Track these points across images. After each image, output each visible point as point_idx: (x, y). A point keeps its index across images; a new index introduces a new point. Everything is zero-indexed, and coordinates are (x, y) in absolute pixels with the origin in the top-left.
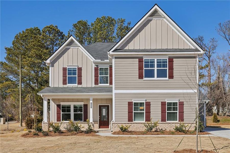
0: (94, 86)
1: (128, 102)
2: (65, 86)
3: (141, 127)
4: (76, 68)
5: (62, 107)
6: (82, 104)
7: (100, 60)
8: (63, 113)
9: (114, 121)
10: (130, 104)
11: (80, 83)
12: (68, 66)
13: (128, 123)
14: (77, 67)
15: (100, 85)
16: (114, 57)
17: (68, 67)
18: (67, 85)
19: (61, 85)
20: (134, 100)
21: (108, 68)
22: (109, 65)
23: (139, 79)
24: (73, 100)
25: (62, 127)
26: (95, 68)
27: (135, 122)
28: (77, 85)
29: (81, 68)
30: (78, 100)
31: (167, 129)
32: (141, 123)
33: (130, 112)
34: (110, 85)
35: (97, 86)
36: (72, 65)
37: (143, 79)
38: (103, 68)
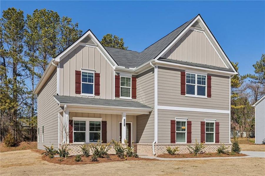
0: (114, 98)
1: (171, 120)
2: (78, 95)
3: (184, 149)
4: (93, 74)
5: (74, 123)
6: (100, 120)
7: (124, 67)
8: (76, 131)
9: (157, 143)
10: (173, 122)
11: (97, 93)
12: (82, 69)
13: (172, 145)
14: (94, 72)
15: (121, 97)
16: (157, 67)
17: (82, 71)
18: (81, 95)
19: (73, 94)
20: (176, 118)
21: (130, 78)
22: (131, 75)
23: (181, 94)
24: (88, 115)
25: (75, 150)
26: (115, 76)
27: (177, 144)
28: (93, 95)
29: (99, 74)
30: (94, 116)
31: (206, 151)
32: (184, 145)
33: (173, 132)
34: (133, 99)
35: (117, 99)
36: (88, 69)
37: (185, 95)
38: (125, 78)
